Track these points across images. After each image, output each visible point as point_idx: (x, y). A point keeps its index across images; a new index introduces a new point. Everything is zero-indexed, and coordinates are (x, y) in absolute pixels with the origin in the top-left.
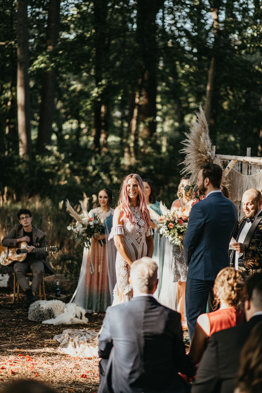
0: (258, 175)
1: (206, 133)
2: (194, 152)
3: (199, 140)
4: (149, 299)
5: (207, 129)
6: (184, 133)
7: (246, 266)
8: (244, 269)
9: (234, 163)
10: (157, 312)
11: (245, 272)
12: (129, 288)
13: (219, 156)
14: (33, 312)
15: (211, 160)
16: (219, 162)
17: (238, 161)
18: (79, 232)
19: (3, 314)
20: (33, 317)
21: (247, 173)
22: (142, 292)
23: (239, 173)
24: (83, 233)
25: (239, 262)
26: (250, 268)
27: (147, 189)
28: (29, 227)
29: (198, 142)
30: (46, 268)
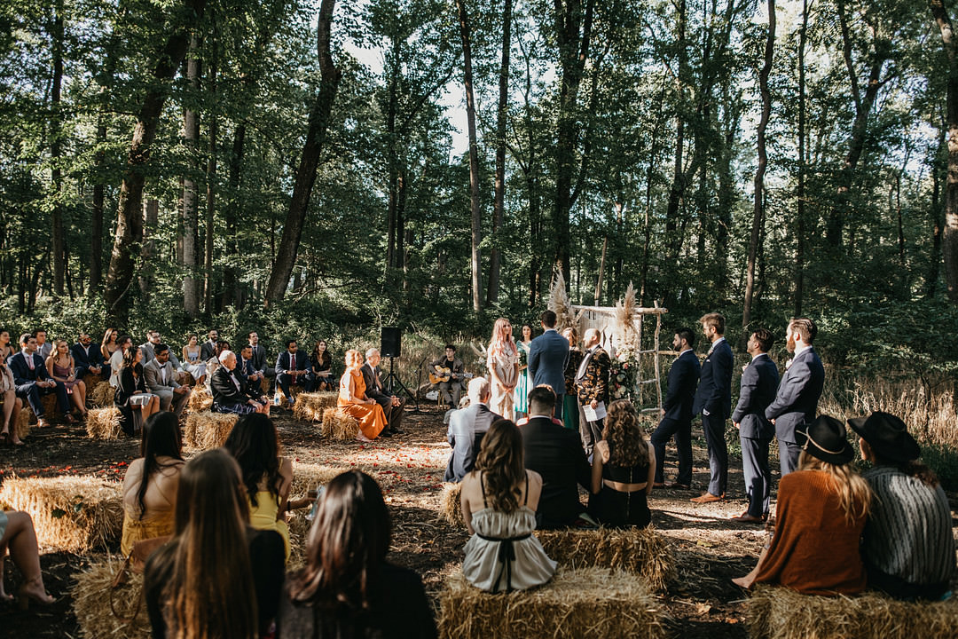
1: (564, 290)
2: (556, 304)
4: (480, 406)
5: (565, 287)
9: (584, 312)
10: (486, 415)
12: (499, 401)
13: (573, 307)
15: (566, 309)
16: (573, 310)
17: (586, 310)
21: (593, 318)
22: (476, 401)
23: (588, 319)
27: (528, 331)
28: (452, 358)
29: (557, 297)
30: (462, 387)
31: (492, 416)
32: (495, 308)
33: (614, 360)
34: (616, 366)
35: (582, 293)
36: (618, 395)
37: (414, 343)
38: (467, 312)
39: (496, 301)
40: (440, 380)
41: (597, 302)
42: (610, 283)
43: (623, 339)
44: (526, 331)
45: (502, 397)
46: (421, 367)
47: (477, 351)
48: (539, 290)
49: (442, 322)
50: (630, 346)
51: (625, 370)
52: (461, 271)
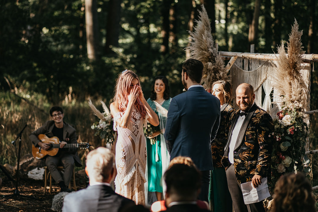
0: (257, 71)
1: (209, 31)
2: (197, 50)
3: (202, 38)
4: (103, 188)
5: (210, 27)
6: (188, 31)
7: (242, 158)
8: (240, 161)
9: (235, 60)
10: (111, 200)
11: (241, 163)
12: (127, 179)
13: (220, 53)
14: (57, 204)
15: (213, 57)
16: (221, 58)
17: (239, 57)
18: (103, 128)
19: (31, 205)
20: (57, 208)
21: (248, 68)
22: (98, 181)
23: (242, 69)
24: (107, 129)
25: (234, 154)
26: (246, 159)
27: (162, 87)
28: (61, 124)
29: (200, 40)
30: (76, 162)
31: (120, 200)
32: (116, 55)
33: (276, 122)
34: (279, 131)
35: (232, 34)
36: (281, 168)
37: (9, 104)
38: (80, 61)
39: (118, 46)
40: (46, 153)
41: (252, 46)
42: (268, 21)
43: (287, 96)
44: (159, 86)
45: (130, 175)
46: (19, 136)
47: (97, 112)
48: (175, 31)
49: (47, 75)
50: (297, 105)
51: (290, 136)
52: (70, 8)
